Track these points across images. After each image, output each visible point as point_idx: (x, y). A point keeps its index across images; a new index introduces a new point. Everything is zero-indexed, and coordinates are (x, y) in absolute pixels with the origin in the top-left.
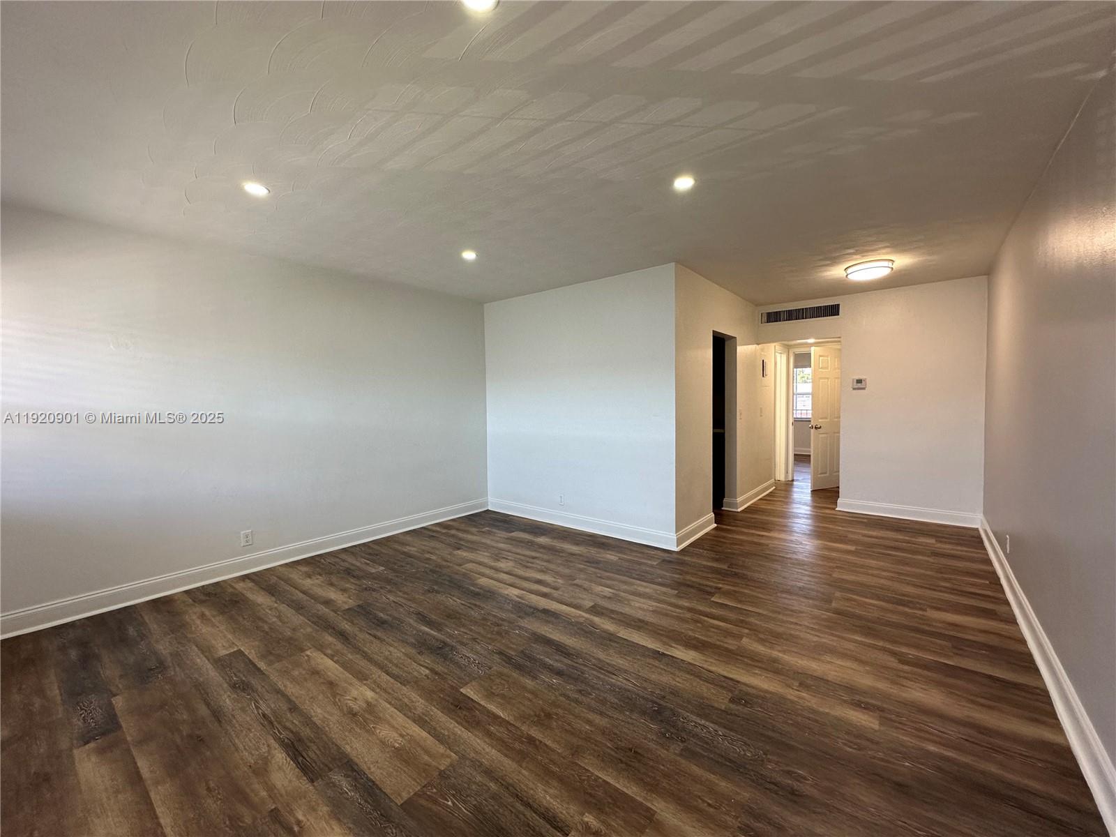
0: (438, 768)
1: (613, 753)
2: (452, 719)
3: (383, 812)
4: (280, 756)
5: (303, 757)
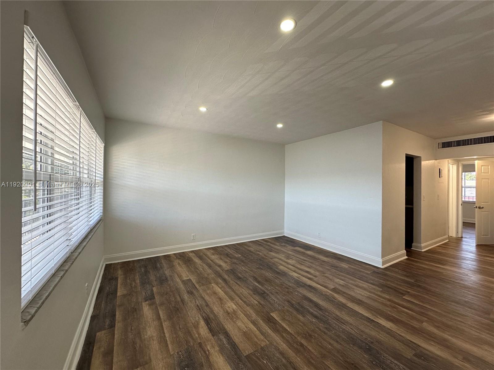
0: (260, 345)
1: (343, 363)
2: (267, 325)
3: (238, 356)
4: (202, 323)
5: (210, 325)
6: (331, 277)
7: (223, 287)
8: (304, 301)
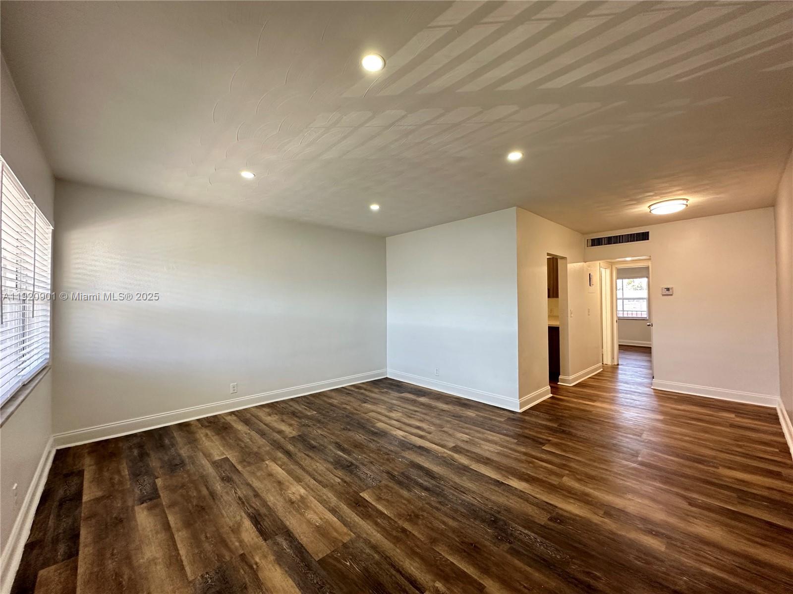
0: (342, 541)
1: (458, 544)
2: (353, 511)
3: (306, 563)
4: (247, 524)
5: (261, 525)
6: (451, 431)
7: (284, 463)
8: (411, 469)
